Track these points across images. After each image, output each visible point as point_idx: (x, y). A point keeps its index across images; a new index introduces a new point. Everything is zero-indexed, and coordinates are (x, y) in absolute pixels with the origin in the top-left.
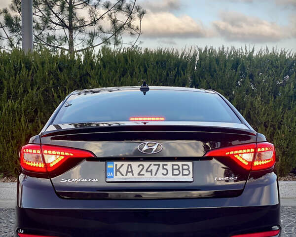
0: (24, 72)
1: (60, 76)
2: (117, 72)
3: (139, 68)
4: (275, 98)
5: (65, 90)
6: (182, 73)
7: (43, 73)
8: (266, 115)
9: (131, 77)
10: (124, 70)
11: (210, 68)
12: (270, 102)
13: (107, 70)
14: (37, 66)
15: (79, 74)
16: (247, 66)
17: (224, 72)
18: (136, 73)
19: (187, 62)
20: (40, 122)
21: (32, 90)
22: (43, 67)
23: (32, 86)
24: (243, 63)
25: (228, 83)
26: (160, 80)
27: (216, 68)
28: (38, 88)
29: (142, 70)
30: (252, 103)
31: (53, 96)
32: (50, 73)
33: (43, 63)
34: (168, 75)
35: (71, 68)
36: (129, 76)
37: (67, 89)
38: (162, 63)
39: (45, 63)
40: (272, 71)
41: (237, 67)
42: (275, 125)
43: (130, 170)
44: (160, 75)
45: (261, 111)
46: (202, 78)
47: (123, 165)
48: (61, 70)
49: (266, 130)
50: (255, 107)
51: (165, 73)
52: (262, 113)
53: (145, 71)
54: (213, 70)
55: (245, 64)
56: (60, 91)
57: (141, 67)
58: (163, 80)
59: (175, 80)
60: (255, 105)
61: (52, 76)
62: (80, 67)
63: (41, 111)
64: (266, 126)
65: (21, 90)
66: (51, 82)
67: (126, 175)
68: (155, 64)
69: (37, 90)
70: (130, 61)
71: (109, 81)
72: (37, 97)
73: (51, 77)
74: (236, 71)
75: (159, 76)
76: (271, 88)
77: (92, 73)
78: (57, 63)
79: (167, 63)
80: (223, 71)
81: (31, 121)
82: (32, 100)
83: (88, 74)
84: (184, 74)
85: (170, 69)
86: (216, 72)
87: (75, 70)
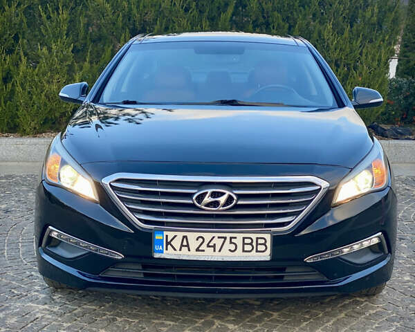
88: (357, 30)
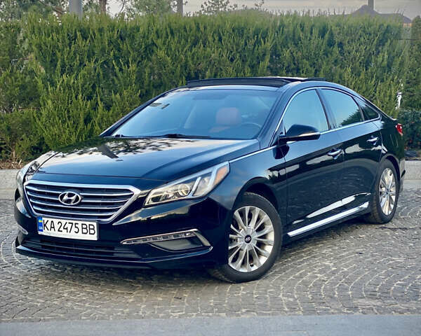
0: (80, 41)
2: (188, 41)
4: (367, 70)
7: (102, 43)
9: (204, 47)
10: (196, 39)
11: (294, 36)
12: (362, 74)
13: (176, 39)
15: (143, 44)
16: (336, 33)
18: (209, 42)
20: (99, 100)
21: (90, 62)
22: (101, 35)
23: (89, 58)
24: (331, 30)
25: (314, 53)
27: (301, 36)
29: (217, 38)
31: (113, 68)
32: (110, 42)
34: (246, 44)
38: (239, 31)
39: (103, 30)
40: (364, 38)
41: (325, 34)
46: (285, 47)
48: (123, 39)
53: (220, 39)
54: (296, 38)
56: (122, 63)
57: (215, 35)
58: (239, 50)
63: (99, 87)
65: (77, 62)
66: (112, 53)
68: (231, 32)
69: (95, 62)
70: (202, 29)
73: (111, 48)
75: (236, 45)
76: (363, 58)
77: (159, 42)
78: (118, 31)
79: (245, 31)
80: (308, 39)
81: (90, 98)
83: (154, 44)
84: (265, 42)
85: (248, 37)
86: (300, 40)
88: (371, 73)
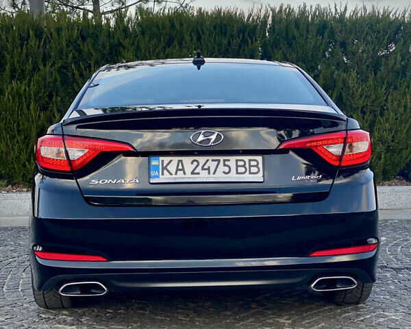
0: (33, 41)
1: (82, 47)
2: (161, 41)
3: (190, 35)
4: (375, 74)
5: (90, 66)
6: (250, 41)
7: (59, 43)
8: (363, 97)
9: (180, 47)
10: (170, 39)
11: (287, 34)
12: (369, 79)
13: (147, 38)
14: (51, 34)
15: (108, 44)
16: (338, 30)
17: (306, 40)
18: (186, 42)
19: (256, 27)
20: (55, 111)
21: (45, 66)
22: (59, 34)
23: (44, 61)
24: (332, 28)
25: (312, 55)
26: (219, 51)
27: (296, 34)
28: (53, 65)
30: (344, 81)
31: (74, 74)
32: (69, 43)
33: (59, 30)
34: (229, 43)
35: (97, 36)
36: (177, 46)
37: (92, 65)
38: (221, 29)
39: (61, 29)
40: (372, 37)
41: (324, 32)
42: (376, 111)
43: (180, 167)
44: (220, 45)
45: (357, 92)
46: (276, 47)
47: (171, 161)
48: (84, 39)
49: (364, 118)
50: (349, 87)
51: (226, 42)
52: (358, 95)
53: (199, 39)
55: (334, 28)
56: (83, 67)
57: (193, 34)
58: (222, 51)
59: (239, 51)
60: (348, 84)
61: (71, 47)
62: (110, 35)
63: (57, 95)
64: (364, 113)
65: (29, 67)
66: (71, 56)
67: (176, 174)
68: (212, 30)
69: (51, 66)
71: (149, 53)
72: (51, 77)
73: (70, 49)
74: (323, 37)
75: (218, 45)
76: (371, 60)
77: (126, 42)
78: (78, 30)
79: (229, 29)
80: (304, 37)
81: (44, 108)
82: (45, 79)
83: (120, 44)
84: (252, 42)
85: (232, 36)
86: (295, 39)
87: (102, 38)
